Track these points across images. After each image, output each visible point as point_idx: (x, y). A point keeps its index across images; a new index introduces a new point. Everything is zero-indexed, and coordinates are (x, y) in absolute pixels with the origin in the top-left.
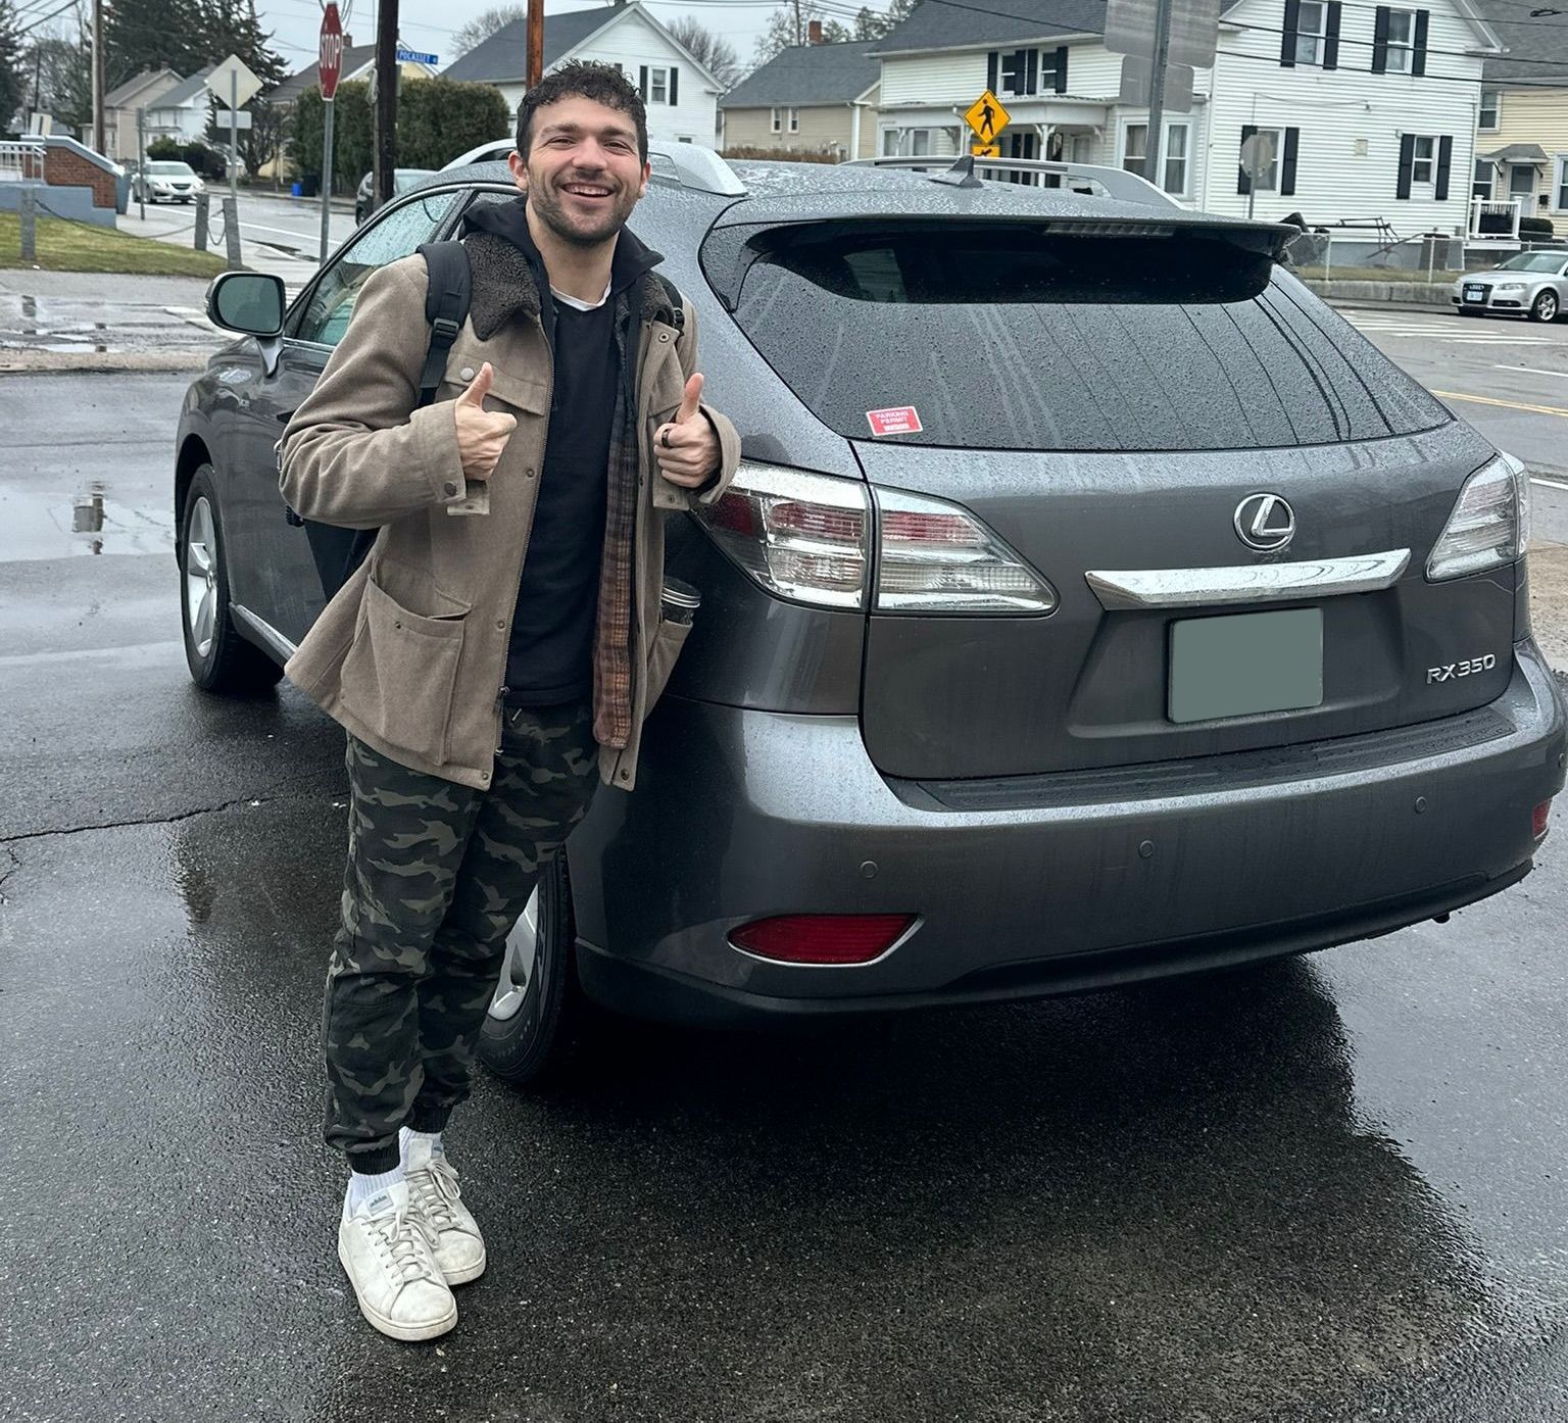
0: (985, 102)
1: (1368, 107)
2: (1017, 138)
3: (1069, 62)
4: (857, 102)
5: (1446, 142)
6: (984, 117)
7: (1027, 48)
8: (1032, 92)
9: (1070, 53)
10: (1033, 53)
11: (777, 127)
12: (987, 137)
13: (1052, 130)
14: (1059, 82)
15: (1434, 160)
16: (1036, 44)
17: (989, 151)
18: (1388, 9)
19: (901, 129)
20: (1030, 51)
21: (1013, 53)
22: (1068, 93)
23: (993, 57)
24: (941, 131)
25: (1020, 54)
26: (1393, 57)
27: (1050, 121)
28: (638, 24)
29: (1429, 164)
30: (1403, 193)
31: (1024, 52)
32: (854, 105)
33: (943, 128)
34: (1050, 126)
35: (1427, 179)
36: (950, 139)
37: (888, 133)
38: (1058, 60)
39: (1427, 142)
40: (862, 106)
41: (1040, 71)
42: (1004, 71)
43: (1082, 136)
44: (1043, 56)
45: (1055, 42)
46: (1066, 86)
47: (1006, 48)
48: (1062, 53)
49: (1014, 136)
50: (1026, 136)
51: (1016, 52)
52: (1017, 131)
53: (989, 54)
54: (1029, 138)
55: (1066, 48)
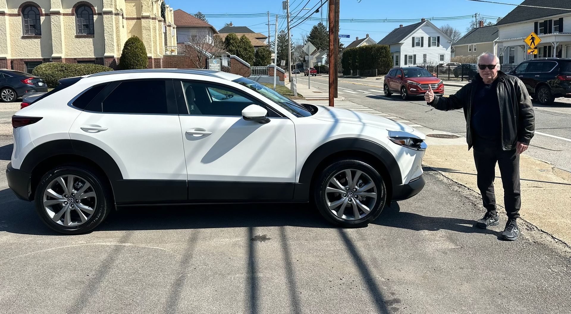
0: (532, 35)
2: (545, 47)
3: (564, 22)
4: (494, 41)
6: (532, 40)
8: (550, 32)
9: (564, 19)
10: (550, 21)
11: (470, 50)
12: (533, 46)
13: (558, 44)
14: (561, 30)
16: (551, 18)
17: (534, 51)
19: (505, 47)
20: (549, 20)
21: (544, 22)
22: (563, 32)
23: (536, 24)
24: (518, 46)
25: (546, 22)
27: (557, 40)
28: (428, 26)
34: (557, 42)
36: (522, 49)
37: (500, 49)
38: (560, 22)
41: (553, 26)
42: (540, 28)
43: (569, 45)
44: (555, 21)
45: (559, 17)
46: (563, 30)
47: (541, 20)
48: (561, 20)
49: (544, 47)
50: (549, 46)
51: (544, 21)
52: (545, 45)
53: (535, 23)
54: (550, 47)
55: (563, 18)
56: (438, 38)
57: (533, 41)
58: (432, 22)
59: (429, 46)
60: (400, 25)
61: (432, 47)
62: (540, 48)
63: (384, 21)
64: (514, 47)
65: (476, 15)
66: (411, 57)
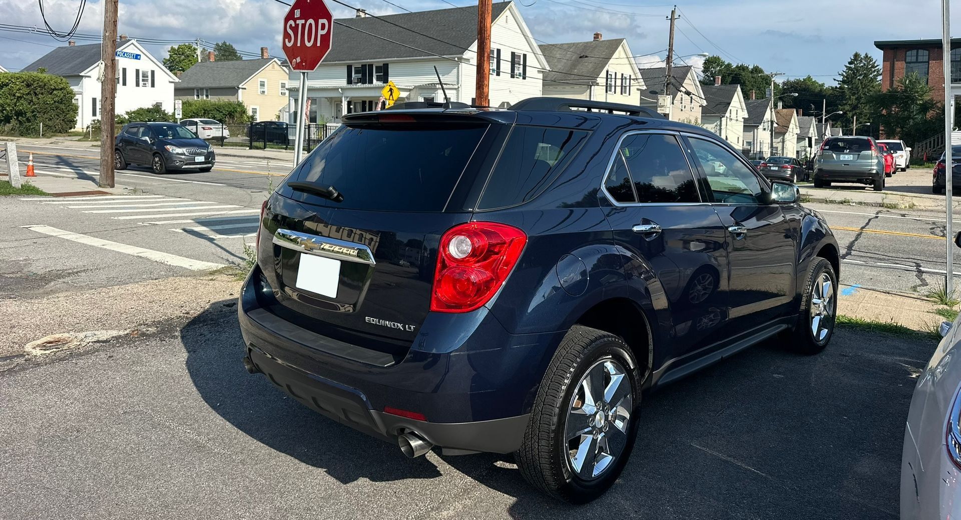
0: (389, 86)
1: (510, 91)
2: (364, 103)
3: (389, 70)
4: (240, 86)
6: (389, 93)
8: (371, 82)
9: (389, 66)
10: (371, 66)
11: (198, 97)
14: (384, 78)
16: (371, 62)
18: (515, 53)
20: (368, 65)
23: (349, 68)
24: (324, 99)
25: (364, 66)
26: (516, 71)
31: (366, 65)
32: (239, 88)
33: (325, 98)
36: (328, 103)
37: (295, 100)
38: (384, 69)
40: (242, 88)
41: (374, 74)
42: (355, 73)
44: (377, 67)
45: (383, 61)
46: (388, 81)
47: (357, 64)
48: (386, 66)
50: (369, 101)
51: (362, 65)
52: (364, 100)
53: (348, 66)
54: (371, 103)
55: (388, 64)
56: (153, 72)
57: (391, 94)
59: (138, 85)
61: (141, 88)
62: (355, 103)
64: (316, 100)
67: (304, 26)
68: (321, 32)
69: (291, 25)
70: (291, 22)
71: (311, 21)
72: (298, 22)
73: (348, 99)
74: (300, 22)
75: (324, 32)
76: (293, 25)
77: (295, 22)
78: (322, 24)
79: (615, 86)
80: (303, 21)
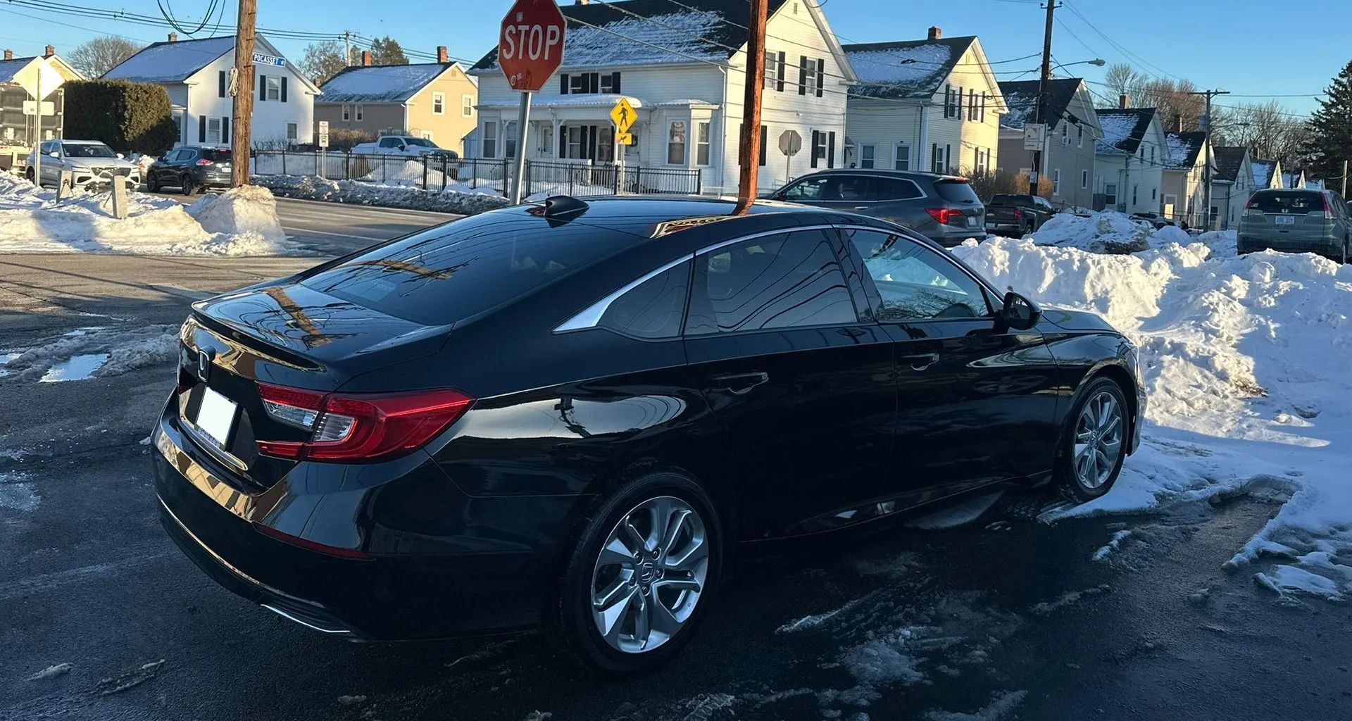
0: (622, 105)
1: (798, 115)
2: (584, 129)
3: (622, 80)
4: (407, 102)
5: (832, 135)
6: (622, 115)
7: (590, 72)
9: (622, 76)
10: (595, 76)
11: (346, 117)
12: (624, 128)
15: (827, 146)
16: (597, 70)
18: (805, 58)
19: (505, 121)
20: (592, 74)
21: (580, 76)
25: (585, 76)
26: (808, 86)
29: (824, 148)
30: (814, 165)
31: (588, 74)
32: (405, 105)
35: (824, 157)
37: (487, 124)
38: (614, 81)
39: (824, 135)
40: (410, 106)
41: (600, 83)
42: (572, 84)
44: (603, 78)
45: (613, 70)
47: (575, 73)
48: (617, 76)
49: (582, 127)
50: (592, 127)
51: (582, 74)
52: (584, 124)
54: (593, 129)
55: (619, 73)
56: (284, 80)
57: (624, 118)
58: (273, 41)
60: (169, 36)
61: (268, 101)
62: (571, 129)
63: (115, 16)
65: (347, 35)
66: (214, 124)
67: (527, 33)
68: (549, 42)
69: (511, 32)
70: (511, 28)
71: (537, 27)
72: (520, 27)
73: (561, 124)
74: (523, 28)
75: (554, 42)
76: (514, 32)
77: (517, 28)
78: (552, 32)
79: (960, 107)
80: (527, 27)
